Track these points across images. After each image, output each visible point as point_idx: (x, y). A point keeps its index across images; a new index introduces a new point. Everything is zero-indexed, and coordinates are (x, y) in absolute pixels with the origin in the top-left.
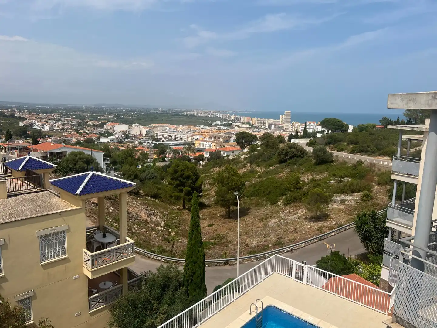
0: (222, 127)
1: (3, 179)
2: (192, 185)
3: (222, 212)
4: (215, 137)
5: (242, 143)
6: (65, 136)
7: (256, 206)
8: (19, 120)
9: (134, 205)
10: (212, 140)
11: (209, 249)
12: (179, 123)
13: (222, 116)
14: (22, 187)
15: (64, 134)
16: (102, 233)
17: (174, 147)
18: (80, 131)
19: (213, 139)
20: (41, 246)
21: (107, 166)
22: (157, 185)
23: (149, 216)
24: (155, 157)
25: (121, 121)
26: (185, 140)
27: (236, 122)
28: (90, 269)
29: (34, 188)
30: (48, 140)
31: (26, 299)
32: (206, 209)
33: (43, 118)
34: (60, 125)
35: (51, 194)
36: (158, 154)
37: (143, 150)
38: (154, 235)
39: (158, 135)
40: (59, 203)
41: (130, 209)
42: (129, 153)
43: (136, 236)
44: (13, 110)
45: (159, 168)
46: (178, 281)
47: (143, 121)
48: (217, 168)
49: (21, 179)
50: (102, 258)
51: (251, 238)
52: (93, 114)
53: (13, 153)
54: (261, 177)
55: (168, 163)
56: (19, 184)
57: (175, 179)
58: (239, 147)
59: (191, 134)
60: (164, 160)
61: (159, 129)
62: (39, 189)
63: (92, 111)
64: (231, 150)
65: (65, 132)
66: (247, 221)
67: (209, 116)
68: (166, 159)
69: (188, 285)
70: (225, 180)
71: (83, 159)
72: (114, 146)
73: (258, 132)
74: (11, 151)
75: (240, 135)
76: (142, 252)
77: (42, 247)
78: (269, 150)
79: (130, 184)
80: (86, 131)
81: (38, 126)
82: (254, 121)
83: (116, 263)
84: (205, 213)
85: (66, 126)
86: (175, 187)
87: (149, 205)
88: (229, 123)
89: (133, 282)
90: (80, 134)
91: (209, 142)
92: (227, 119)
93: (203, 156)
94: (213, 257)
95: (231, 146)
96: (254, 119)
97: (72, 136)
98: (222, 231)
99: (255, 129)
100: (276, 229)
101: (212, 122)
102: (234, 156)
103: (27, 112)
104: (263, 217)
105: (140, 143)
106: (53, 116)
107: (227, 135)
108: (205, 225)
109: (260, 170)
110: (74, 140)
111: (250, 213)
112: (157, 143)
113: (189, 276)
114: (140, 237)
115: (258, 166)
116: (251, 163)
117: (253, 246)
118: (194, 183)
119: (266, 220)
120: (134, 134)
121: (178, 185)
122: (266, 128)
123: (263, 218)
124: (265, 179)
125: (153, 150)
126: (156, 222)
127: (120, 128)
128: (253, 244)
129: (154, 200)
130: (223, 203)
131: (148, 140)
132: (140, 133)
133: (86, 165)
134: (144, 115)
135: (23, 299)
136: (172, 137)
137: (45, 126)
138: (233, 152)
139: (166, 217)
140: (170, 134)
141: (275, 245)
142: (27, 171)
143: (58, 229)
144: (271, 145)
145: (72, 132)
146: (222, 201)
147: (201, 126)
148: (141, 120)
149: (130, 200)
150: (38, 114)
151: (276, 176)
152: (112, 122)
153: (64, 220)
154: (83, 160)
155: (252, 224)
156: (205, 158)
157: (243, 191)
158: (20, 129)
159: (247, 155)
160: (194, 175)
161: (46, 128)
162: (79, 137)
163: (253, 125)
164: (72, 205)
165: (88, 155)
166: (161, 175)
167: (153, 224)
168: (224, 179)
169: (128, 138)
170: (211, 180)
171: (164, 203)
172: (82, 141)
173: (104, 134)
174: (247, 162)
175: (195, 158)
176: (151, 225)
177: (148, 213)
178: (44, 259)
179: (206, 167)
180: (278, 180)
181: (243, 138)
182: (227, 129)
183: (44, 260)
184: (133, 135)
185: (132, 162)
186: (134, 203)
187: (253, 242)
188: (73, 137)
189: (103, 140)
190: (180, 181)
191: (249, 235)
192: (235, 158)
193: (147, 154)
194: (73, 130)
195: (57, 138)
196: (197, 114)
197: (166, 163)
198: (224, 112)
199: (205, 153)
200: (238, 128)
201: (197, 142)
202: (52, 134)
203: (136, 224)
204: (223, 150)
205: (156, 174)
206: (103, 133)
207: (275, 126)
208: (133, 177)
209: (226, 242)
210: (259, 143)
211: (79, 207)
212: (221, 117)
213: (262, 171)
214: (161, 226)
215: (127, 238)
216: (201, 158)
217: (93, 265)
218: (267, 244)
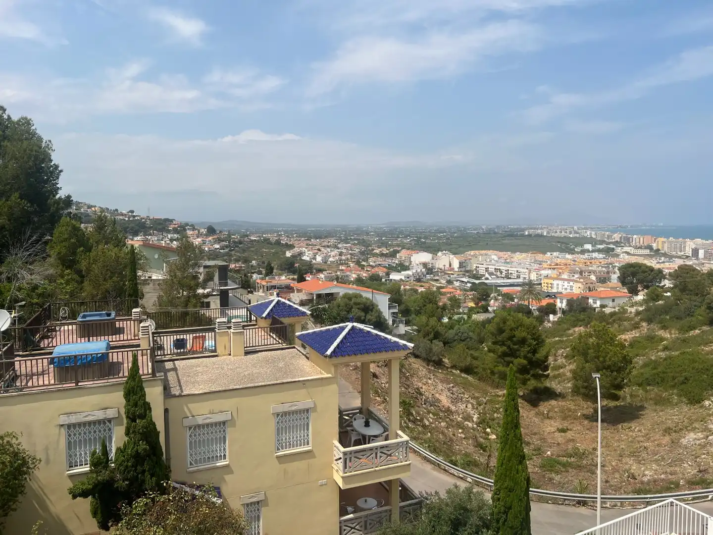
0: (595, 255)
1: (241, 329)
2: (530, 355)
3: (587, 408)
4: (581, 273)
5: (632, 283)
6: (342, 270)
7: (656, 404)
8: (285, 248)
9: (430, 381)
10: (574, 278)
11: (557, 473)
12: (514, 249)
13: (596, 234)
14: (266, 341)
15: (340, 268)
16: (364, 420)
17: (505, 288)
18: (363, 263)
19: (576, 276)
20: (276, 428)
21: (395, 317)
22: (472, 352)
23: (452, 402)
24: (472, 304)
25: (421, 247)
26: (525, 278)
27: (623, 245)
28: (341, 474)
29: (279, 343)
30: (319, 275)
31: (254, 503)
32: (556, 400)
33: (316, 245)
34: (337, 254)
35: (299, 353)
36: (477, 300)
37: (452, 292)
38: (459, 435)
39: (478, 269)
40: (305, 367)
41: (424, 387)
42: (430, 297)
43: (430, 432)
44: (280, 235)
45: (477, 323)
46: (481, 518)
47: (455, 246)
48: (582, 328)
49: (266, 329)
50: (360, 459)
51: (644, 464)
52: (382, 237)
53: (271, 294)
54: (670, 349)
55: (491, 316)
56: (263, 337)
57: (500, 343)
58: (626, 291)
59: (536, 266)
60: (486, 310)
61: (480, 259)
62: (285, 346)
63: (380, 234)
64: (611, 296)
65: (342, 264)
66: (636, 430)
67: (571, 236)
68: (489, 308)
69: (499, 529)
70: (591, 351)
71: (359, 304)
72: (410, 286)
73: (670, 263)
74: (271, 291)
75: (628, 269)
76: (434, 460)
77: (278, 429)
78: (688, 297)
79: (405, 345)
80: (371, 263)
81: (308, 256)
82: (660, 243)
83: (380, 470)
84: (553, 407)
85: (345, 255)
86: (500, 357)
87: (456, 384)
88: (609, 248)
89: (407, 506)
90: (363, 267)
91: (569, 280)
92: (605, 241)
93: (556, 306)
94: (563, 488)
95: (611, 288)
96: (661, 240)
97: (351, 271)
98: (585, 443)
99: (663, 258)
100: (696, 453)
101: (576, 247)
102: (614, 308)
103: (297, 236)
104: (671, 426)
105: (450, 282)
106: (329, 242)
107: (604, 269)
108: (553, 429)
109: (669, 336)
110: (354, 276)
111: (642, 417)
112: (477, 282)
113: (501, 513)
114: (436, 435)
115: (664, 328)
116: (650, 321)
117: (645, 479)
118: (534, 352)
119: (675, 432)
120: (440, 267)
121: (505, 354)
122: (687, 257)
123: (669, 428)
124: (677, 353)
125: (468, 293)
126: (465, 413)
127: (420, 258)
128: (645, 475)
129: (466, 376)
130: (587, 392)
131: (462, 277)
132: (450, 266)
133: (363, 314)
134: (456, 237)
135: (251, 503)
136: (501, 273)
137: (317, 256)
138: (613, 301)
139: (482, 407)
140: (498, 268)
141: (692, 484)
142: (274, 318)
143: (300, 406)
144: (691, 288)
145: (352, 265)
146: (586, 388)
147: (555, 253)
148: (451, 245)
149: (423, 373)
150: (309, 240)
151: (703, 350)
152: (408, 249)
153: (309, 393)
154: (358, 306)
155: (647, 437)
156: (558, 309)
157: (628, 374)
158: (287, 261)
159: (641, 305)
160: (532, 339)
161: (319, 259)
162: (360, 271)
163: (658, 250)
164: (322, 371)
165: (367, 299)
166: (479, 335)
167: (461, 416)
168: (589, 349)
169: (431, 274)
170: (568, 349)
171: (481, 383)
172: (364, 278)
173: (396, 267)
174: (641, 320)
175: (540, 309)
176: (457, 417)
177: (451, 397)
178: (280, 448)
179: (560, 325)
180: (707, 357)
181: (634, 274)
182: (604, 258)
183: (279, 450)
184: (438, 269)
185: (432, 312)
186: (430, 379)
187: (647, 472)
188: (353, 272)
189: (395, 276)
190: (509, 347)
191: (638, 457)
192: (617, 311)
193: (459, 299)
194: (353, 262)
195: (331, 273)
196: (548, 233)
197: (488, 316)
198: (598, 228)
199: (558, 301)
200: (626, 256)
201: (546, 281)
202: (326, 267)
203: (431, 412)
204: (592, 297)
205: (471, 334)
206: (395, 265)
207: (706, 252)
208: (432, 336)
209: (590, 465)
210: (667, 283)
211: (330, 375)
212: (594, 237)
213: (671, 337)
214: (473, 420)
215: (400, 432)
216: (551, 309)
217: (345, 467)
218: (674, 480)
